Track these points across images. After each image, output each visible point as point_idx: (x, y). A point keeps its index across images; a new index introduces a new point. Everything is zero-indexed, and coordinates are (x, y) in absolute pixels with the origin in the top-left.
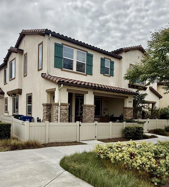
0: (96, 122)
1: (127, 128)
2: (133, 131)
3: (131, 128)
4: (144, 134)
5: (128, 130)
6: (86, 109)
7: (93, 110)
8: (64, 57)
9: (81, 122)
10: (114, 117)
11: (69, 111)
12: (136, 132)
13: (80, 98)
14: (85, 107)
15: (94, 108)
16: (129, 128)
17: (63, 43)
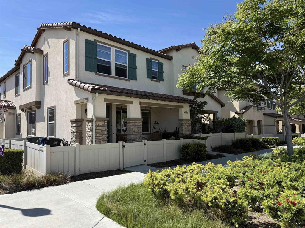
0: (145, 141)
1: (186, 147)
2: (194, 151)
3: (190, 147)
4: (207, 153)
5: (187, 149)
6: (131, 125)
7: (139, 125)
8: (98, 58)
9: (124, 142)
10: (168, 133)
11: (108, 128)
12: (197, 151)
13: (121, 110)
14: (129, 122)
15: (141, 122)
16: (188, 146)
17: (96, 40)
